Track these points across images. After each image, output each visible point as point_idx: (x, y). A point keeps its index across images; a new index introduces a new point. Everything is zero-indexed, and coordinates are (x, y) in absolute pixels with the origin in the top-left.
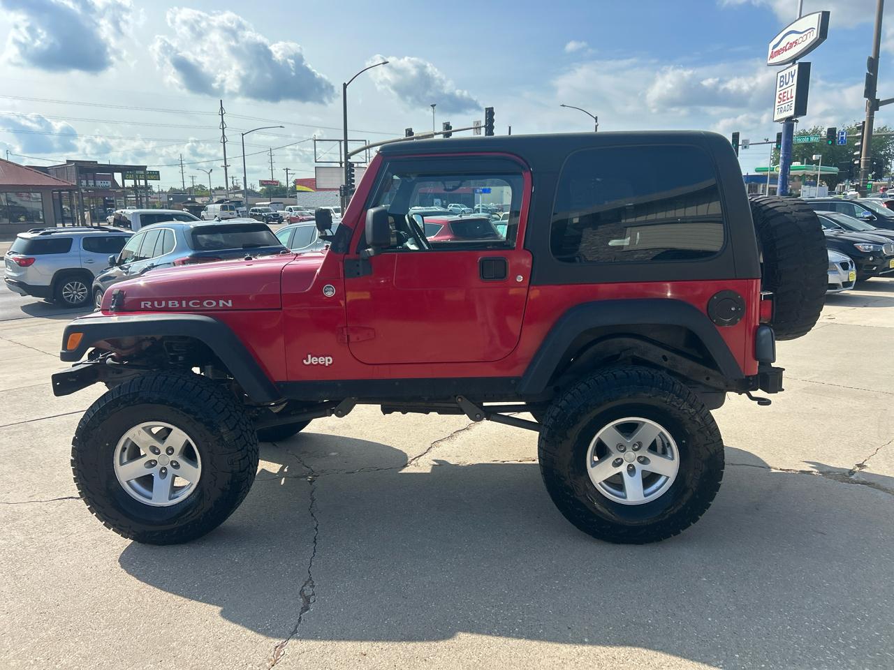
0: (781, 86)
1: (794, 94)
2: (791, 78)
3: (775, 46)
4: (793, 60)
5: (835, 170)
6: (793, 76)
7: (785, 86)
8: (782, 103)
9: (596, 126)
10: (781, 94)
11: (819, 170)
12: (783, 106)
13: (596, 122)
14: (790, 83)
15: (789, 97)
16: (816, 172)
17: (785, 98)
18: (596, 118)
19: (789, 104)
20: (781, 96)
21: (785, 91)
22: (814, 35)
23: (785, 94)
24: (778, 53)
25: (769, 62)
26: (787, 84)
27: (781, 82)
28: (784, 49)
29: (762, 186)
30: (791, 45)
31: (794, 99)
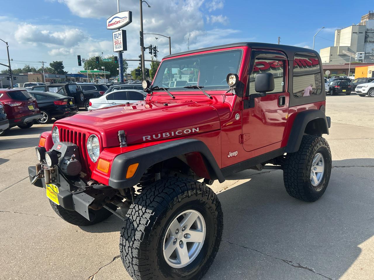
0: (115, 38)
1: (122, 42)
2: (119, 36)
3: (110, 22)
4: (119, 28)
5: (109, 73)
6: (120, 35)
7: (117, 38)
8: (116, 45)
9: (8, 47)
10: (115, 41)
11: (105, 73)
12: (117, 46)
13: (7, 45)
14: (119, 37)
15: (120, 42)
16: (103, 73)
17: (118, 43)
18: (7, 43)
19: (120, 45)
20: (116, 42)
21: (117, 40)
22: (127, 20)
23: (118, 42)
24: (112, 25)
25: (108, 28)
26: (118, 37)
27: (115, 36)
28: (114, 24)
29: (81, 79)
30: (117, 22)
31: (122, 44)
